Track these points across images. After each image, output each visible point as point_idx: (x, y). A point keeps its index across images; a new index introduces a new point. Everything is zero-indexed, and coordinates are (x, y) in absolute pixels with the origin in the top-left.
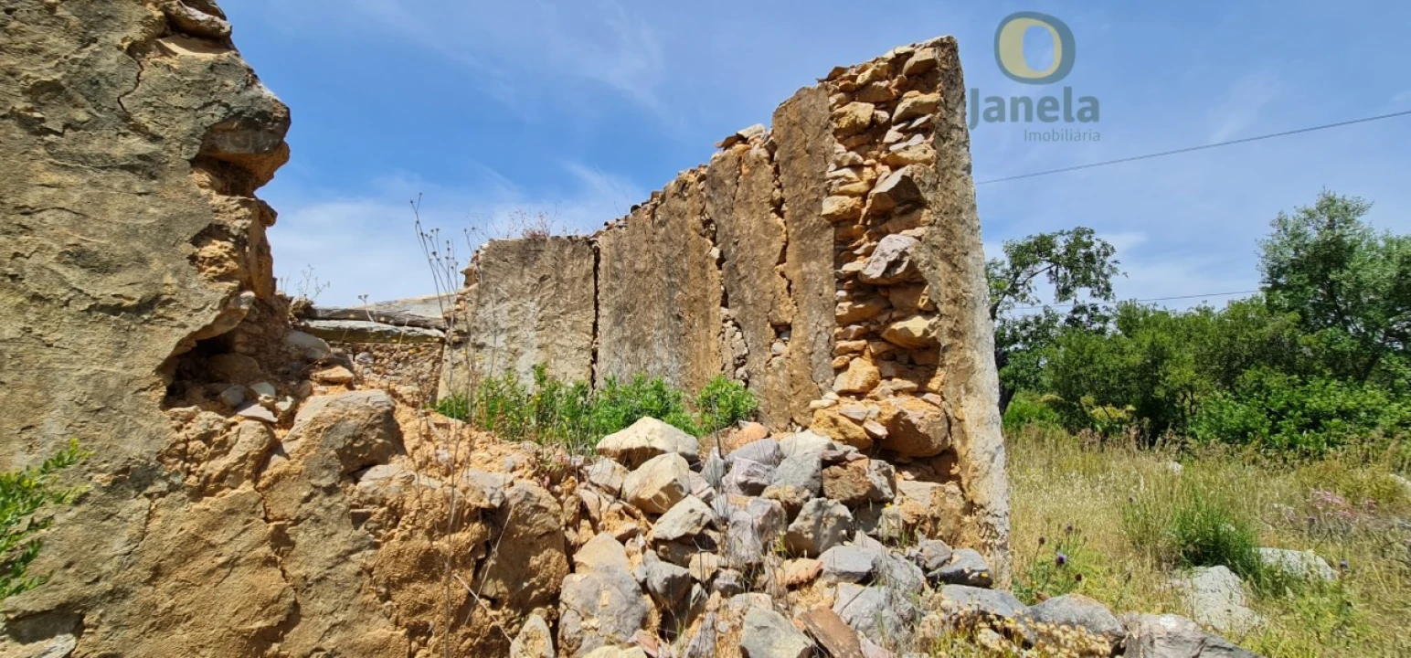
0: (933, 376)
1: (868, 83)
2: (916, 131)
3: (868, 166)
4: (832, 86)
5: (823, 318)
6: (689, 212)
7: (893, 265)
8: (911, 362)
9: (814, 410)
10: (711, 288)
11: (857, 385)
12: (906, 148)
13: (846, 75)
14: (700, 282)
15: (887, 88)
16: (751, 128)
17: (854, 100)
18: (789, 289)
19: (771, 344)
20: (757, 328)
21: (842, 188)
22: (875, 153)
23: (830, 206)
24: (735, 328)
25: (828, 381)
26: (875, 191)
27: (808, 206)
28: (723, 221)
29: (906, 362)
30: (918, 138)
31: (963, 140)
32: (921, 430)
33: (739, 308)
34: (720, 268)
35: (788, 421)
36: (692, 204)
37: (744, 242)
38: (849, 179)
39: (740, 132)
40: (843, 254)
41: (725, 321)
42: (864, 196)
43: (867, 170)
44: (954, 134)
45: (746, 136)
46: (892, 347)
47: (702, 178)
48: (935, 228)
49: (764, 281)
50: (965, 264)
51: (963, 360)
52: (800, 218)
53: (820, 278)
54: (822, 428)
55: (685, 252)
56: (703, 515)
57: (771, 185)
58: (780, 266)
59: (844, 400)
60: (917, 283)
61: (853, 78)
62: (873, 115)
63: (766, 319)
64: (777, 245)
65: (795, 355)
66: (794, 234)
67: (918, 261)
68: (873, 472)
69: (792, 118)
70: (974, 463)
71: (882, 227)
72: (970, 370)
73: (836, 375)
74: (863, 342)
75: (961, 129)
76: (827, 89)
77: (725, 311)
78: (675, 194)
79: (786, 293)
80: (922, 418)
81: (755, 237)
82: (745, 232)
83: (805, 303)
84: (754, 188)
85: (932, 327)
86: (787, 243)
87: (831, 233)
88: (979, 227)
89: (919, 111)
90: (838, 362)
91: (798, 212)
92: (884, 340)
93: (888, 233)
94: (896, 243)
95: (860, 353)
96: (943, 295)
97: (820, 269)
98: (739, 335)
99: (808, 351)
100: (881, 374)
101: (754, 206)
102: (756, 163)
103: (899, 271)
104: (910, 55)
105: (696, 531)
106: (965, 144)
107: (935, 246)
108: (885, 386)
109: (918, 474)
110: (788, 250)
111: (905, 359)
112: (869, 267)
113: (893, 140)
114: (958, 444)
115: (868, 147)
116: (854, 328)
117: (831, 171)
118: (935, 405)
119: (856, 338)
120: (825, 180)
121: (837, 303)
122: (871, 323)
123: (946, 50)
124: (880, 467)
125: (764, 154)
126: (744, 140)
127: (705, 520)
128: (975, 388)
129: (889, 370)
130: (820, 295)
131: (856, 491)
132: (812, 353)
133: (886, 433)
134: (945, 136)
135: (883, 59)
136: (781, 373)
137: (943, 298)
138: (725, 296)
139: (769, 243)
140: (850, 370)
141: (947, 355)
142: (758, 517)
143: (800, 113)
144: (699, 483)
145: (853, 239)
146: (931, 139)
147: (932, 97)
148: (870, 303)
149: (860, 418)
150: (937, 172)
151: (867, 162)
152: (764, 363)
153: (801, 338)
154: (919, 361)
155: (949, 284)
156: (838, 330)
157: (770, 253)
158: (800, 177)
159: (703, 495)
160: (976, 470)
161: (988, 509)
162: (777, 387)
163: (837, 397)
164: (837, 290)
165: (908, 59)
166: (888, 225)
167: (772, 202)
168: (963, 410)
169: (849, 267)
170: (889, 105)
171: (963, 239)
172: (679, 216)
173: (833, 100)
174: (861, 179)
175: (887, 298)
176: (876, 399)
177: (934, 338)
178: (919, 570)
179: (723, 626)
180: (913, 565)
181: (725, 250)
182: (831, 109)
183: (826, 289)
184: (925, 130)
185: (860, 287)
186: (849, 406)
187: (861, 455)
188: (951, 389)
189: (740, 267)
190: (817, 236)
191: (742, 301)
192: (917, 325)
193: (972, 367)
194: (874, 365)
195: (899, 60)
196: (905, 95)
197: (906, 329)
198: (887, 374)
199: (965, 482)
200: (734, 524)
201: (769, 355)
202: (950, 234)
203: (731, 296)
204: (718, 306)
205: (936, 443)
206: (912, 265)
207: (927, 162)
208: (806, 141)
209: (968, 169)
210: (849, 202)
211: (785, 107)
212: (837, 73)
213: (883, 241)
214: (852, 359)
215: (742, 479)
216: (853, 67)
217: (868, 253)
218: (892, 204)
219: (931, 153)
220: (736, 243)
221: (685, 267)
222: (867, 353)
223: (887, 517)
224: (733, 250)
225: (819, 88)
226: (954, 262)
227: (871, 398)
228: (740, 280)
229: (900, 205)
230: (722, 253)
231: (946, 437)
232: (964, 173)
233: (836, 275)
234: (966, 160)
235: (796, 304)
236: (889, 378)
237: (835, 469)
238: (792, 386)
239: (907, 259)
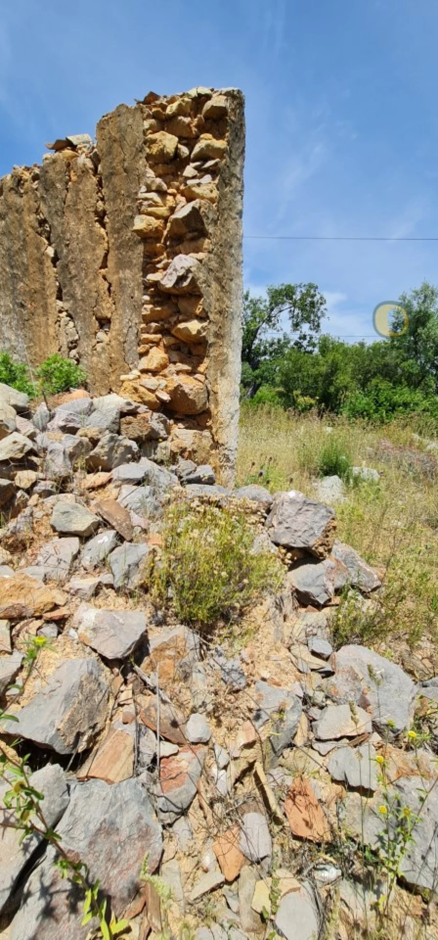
0: (202, 363)
1: (174, 116)
2: (207, 171)
3: (170, 194)
4: (147, 110)
5: (134, 316)
6: (25, 209)
7: (181, 279)
8: (190, 353)
9: (123, 382)
10: (48, 283)
11: (153, 366)
12: (199, 185)
13: (158, 102)
14: (38, 276)
15: (189, 125)
16: (79, 136)
17: (163, 130)
18: (109, 290)
19: (96, 333)
20: (85, 319)
21: (150, 209)
22: (176, 183)
23: (141, 223)
24: (68, 318)
25: (136, 363)
26: (173, 217)
27: (125, 222)
28: (56, 223)
29: (186, 352)
30: (208, 178)
31: (240, 189)
32: (191, 397)
33: (71, 302)
34: (55, 266)
35: (108, 391)
36: (28, 202)
37: (74, 245)
38: (154, 202)
39: (70, 138)
40: (148, 266)
41: (60, 312)
42: (166, 219)
43: (170, 198)
44: (234, 182)
45: (75, 143)
46: (178, 341)
47: (35, 178)
48: (212, 256)
49: (90, 282)
50: (230, 287)
51: (220, 354)
52: (118, 231)
53: (132, 284)
54: (128, 394)
55: (24, 248)
56: (25, 445)
57: (95, 196)
58: (103, 270)
59: (144, 376)
60: (196, 295)
61: (164, 107)
62: (177, 148)
63: (91, 313)
64: (100, 252)
65: (113, 343)
66: (113, 244)
67: (198, 279)
68: (155, 421)
69: (113, 134)
70: (221, 420)
71: (177, 248)
72: (225, 362)
73: (140, 359)
74: (159, 336)
75: (239, 179)
76: (142, 112)
77: (60, 303)
78: (12, 189)
79: (107, 293)
80: (191, 390)
81: (83, 242)
82: (74, 236)
83: (121, 303)
84: (82, 197)
85: (204, 328)
86: (108, 251)
87: (141, 248)
88: (242, 262)
89: (211, 154)
90: (141, 349)
91: (117, 225)
92: (173, 336)
93: (181, 253)
94: (184, 262)
95: (157, 344)
96: (213, 307)
97: (131, 276)
98: (71, 324)
99: (122, 340)
100: (170, 360)
101: (81, 213)
102: (83, 172)
103: (185, 284)
104: (208, 97)
105: (20, 456)
106: (240, 192)
107: (211, 270)
108: (172, 368)
109: (187, 425)
110: (109, 257)
111: (186, 350)
112: (166, 278)
113: (190, 176)
114: (212, 407)
115: (171, 177)
116: (154, 325)
117: (142, 193)
118: (201, 381)
119: (155, 333)
120: (137, 199)
121: (143, 304)
122: (165, 323)
123: (235, 102)
124: (159, 417)
125: (90, 164)
126: (74, 147)
127: (27, 449)
128: (227, 374)
129: (175, 357)
130: (132, 298)
131: (142, 432)
132: (125, 342)
133: (170, 399)
134: (227, 181)
135: (188, 95)
136: (103, 356)
137: (212, 309)
138: (60, 291)
139: (94, 249)
140: (150, 355)
141: (211, 350)
142: (69, 447)
143: (120, 130)
144: (27, 426)
145: (156, 255)
146: (216, 181)
147: (221, 144)
148: (165, 308)
149: (153, 388)
150: (218, 210)
151: (170, 191)
152: (91, 347)
153: (118, 330)
154: (194, 352)
155: (218, 300)
156: (143, 325)
157: (95, 258)
158: (119, 194)
159: (28, 434)
160: (222, 423)
161: (226, 446)
162: (100, 366)
163: (139, 374)
164: (144, 294)
165: (206, 101)
166: (181, 247)
167: (96, 213)
168: (218, 386)
169: (151, 277)
170: (189, 141)
171: (231, 268)
172: (17, 211)
173: (147, 124)
174: (165, 205)
175: (176, 305)
176: (165, 376)
177: (204, 337)
178: (176, 478)
179: (38, 514)
180: (173, 475)
181: (59, 250)
182: (144, 133)
183: (137, 294)
184: (213, 172)
185: (158, 294)
186: (147, 380)
187: (148, 410)
188: (212, 372)
189: (72, 267)
190: (131, 248)
191: (73, 296)
192: (194, 326)
193: (226, 359)
194: (166, 353)
195: (202, 99)
196: (202, 136)
197: (186, 329)
198: (174, 360)
199: (214, 430)
200: (51, 452)
201: (95, 341)
202: (222, 263)
203: (64, 291)
204: (54, 298)
205: (199, 406)
206: (194, 281)
207: (212, 200)
208: (124, 160)
209: (240, 213)
210: (156, 223)
211: (107, 120)
212: (151, 98)
213: (176, 258)
214: (151, 347)
215: (62, 424)
216: (165, 97)
217: (165, 268)
218: (184, 230)
219: (215, 194)
220: (67, 245)
221: (25, 261)
222: (161, 344)
223: (161, 448)
224: (65, 251)
225: (136, 109)
226: (223, 284)
227: (162, 375)
228: (71, 278)
229: (190, 232)
230: (56, 253)
231: (205, 403)
232: (237, 216)
233: (144, 283)
234: (240, 207)
235: (114, 303)
236: (175, 363)
237: (129, 418)
238: (111, 365)
239: (190, 275)
